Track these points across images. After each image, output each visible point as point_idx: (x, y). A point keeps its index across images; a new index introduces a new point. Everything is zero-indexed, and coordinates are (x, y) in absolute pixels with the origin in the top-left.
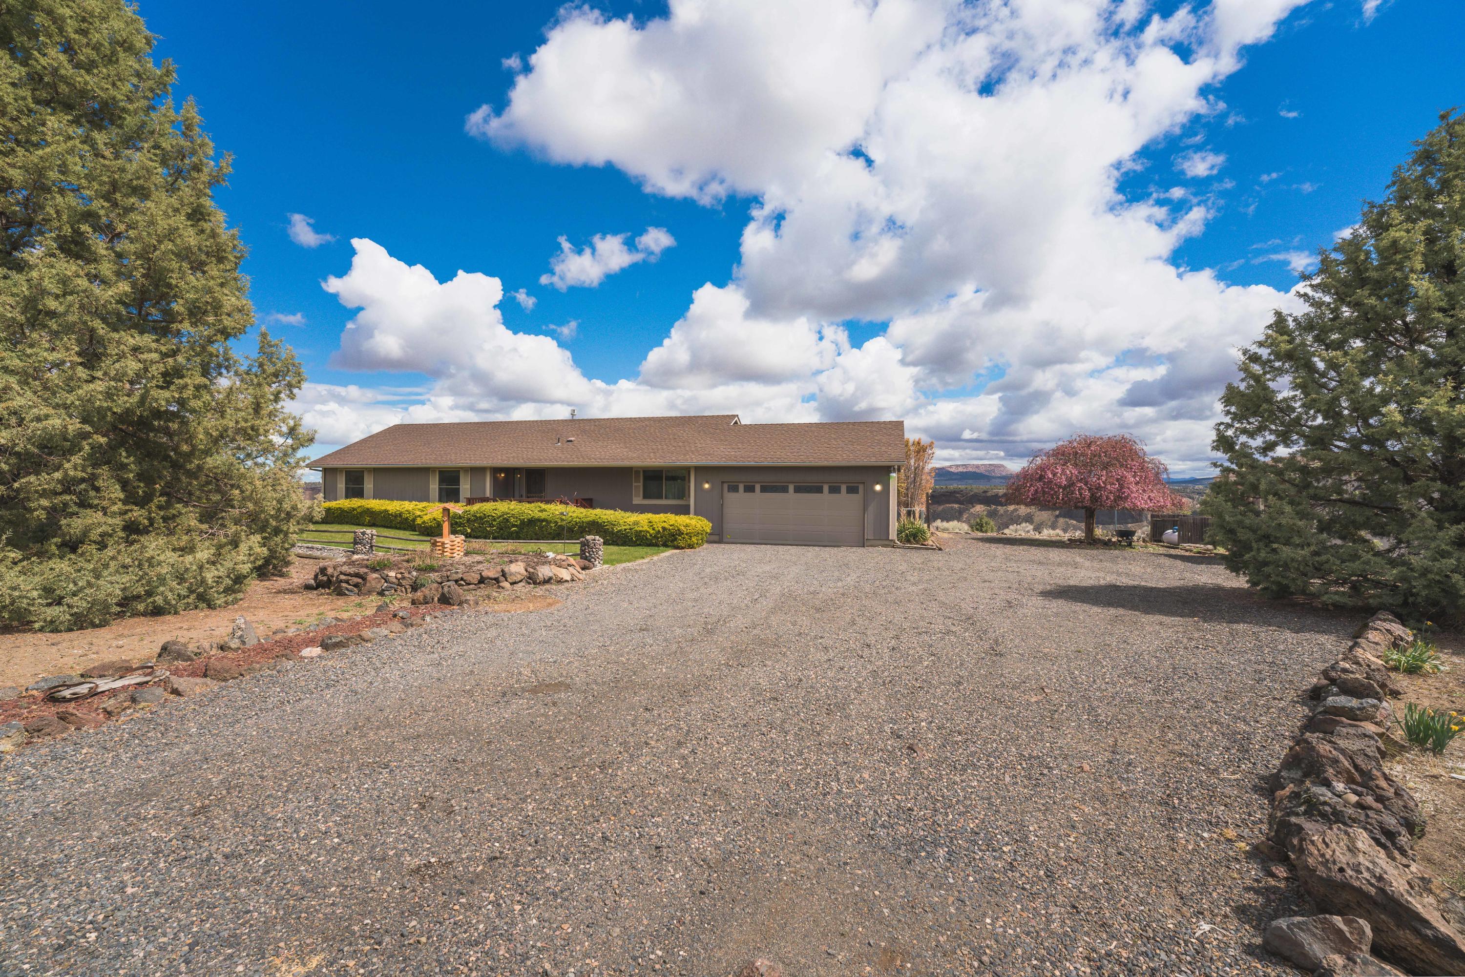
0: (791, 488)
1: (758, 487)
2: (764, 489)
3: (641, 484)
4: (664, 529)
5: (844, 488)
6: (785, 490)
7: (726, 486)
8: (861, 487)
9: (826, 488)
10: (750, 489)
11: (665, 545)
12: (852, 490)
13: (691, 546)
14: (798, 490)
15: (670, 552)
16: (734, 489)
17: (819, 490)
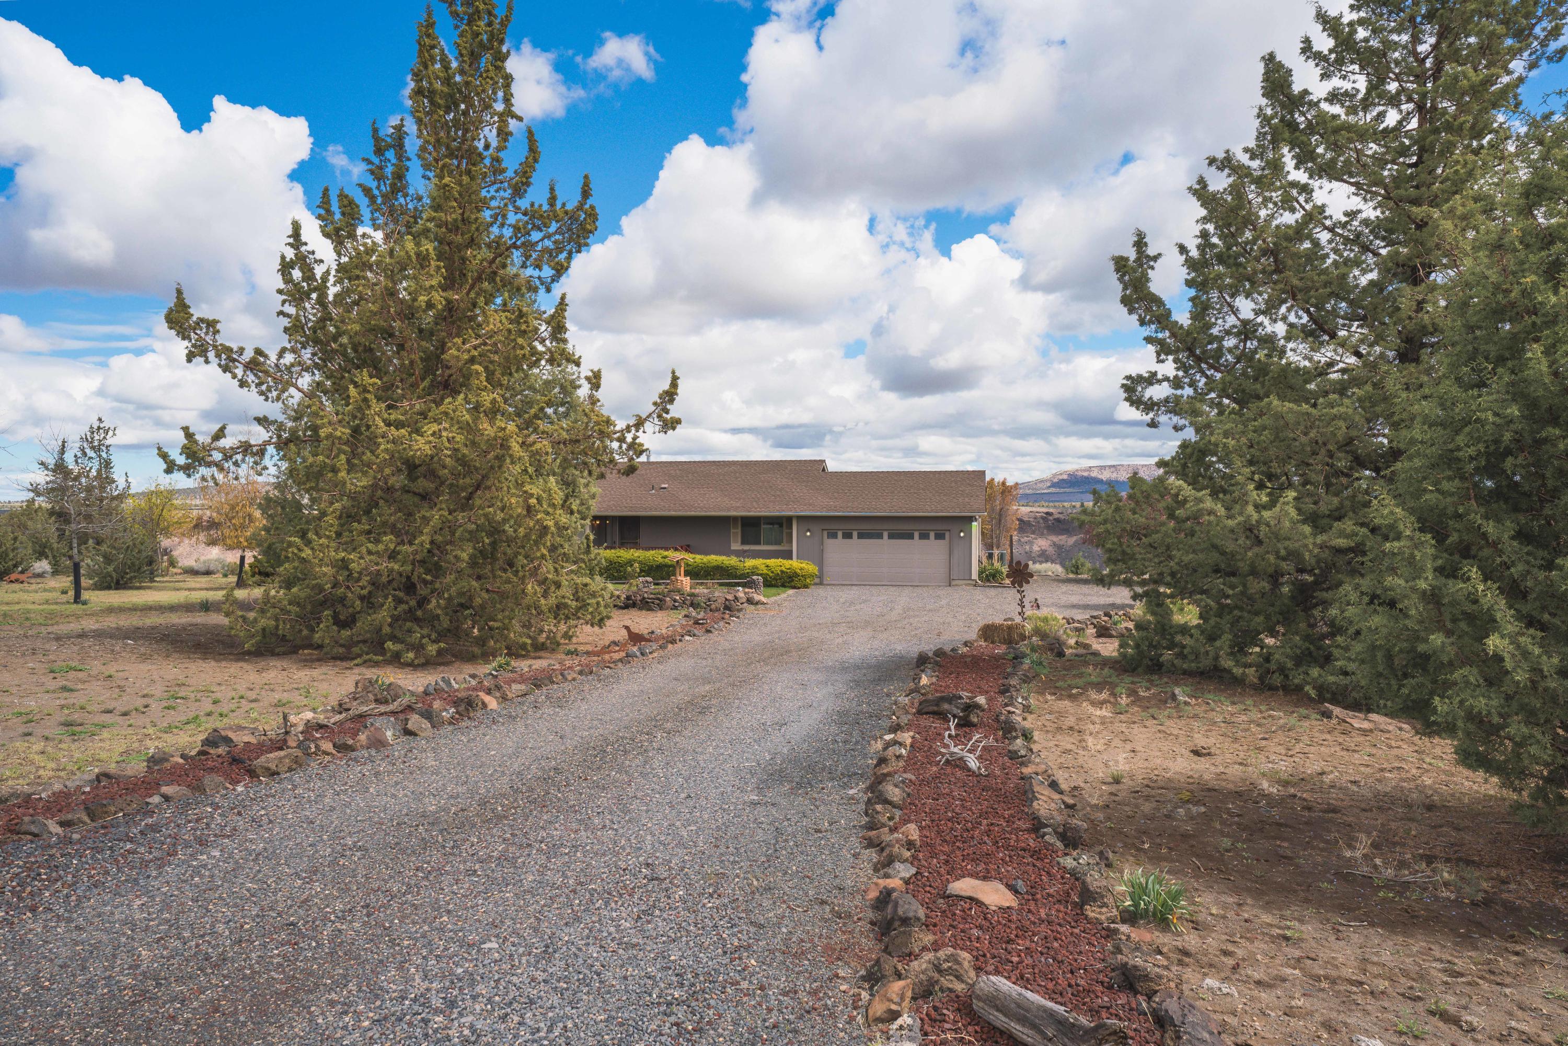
0: (885, 534)
1: (855, 534)
2: (861, 536)
3: (739, 530)
4: (782, 572)
5: (932, 535)
6: (880, 536)
7: (825, 533)
8: (947, 535)
9: (916, 535)
10: (847, 536)
11: (783, 586)
12: (940, 536)
13: (806, 587)
14: (891, 536)
15: (791, 592)
16: (833, 535)
17: (911, 537)
